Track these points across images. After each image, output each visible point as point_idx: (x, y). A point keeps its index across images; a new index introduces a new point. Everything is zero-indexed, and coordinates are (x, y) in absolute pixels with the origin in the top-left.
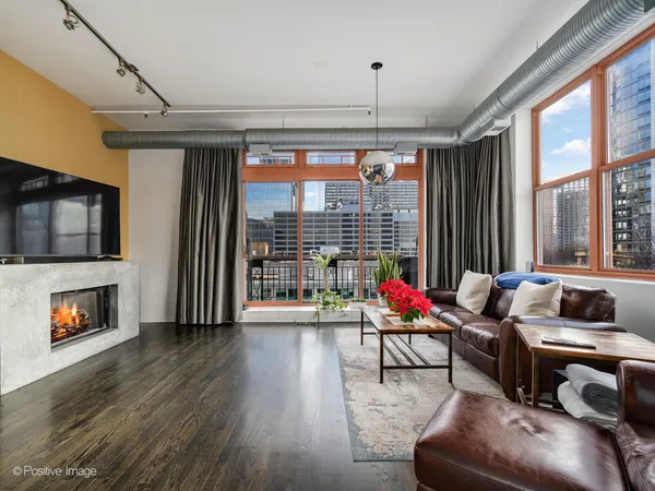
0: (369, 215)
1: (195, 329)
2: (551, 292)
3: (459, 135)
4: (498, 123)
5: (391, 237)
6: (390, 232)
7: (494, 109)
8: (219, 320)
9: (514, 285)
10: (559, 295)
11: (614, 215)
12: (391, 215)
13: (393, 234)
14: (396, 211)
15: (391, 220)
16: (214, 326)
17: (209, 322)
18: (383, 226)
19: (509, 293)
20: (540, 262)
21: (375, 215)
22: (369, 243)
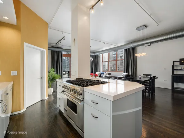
3: (95, 54)
7: (100, 53)
9: (103, 73)
10: (108, 74)
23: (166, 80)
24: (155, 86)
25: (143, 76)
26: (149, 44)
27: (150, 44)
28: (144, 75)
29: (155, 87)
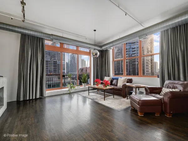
0: (49, 61)
1: (31, 101)
3: (102, 47)
5: (56, 69)
6: (56, 67)
7: (111, 45)
8: (38, 96)
10: (127, 80)
12: (56, 62)
13: (57, 68)
14: (58, 61)
15: (56, 64)
16: (36, 99)
17: (34, 98)
18: (54, 65)
21: (51, 62)
22: (49, 70)
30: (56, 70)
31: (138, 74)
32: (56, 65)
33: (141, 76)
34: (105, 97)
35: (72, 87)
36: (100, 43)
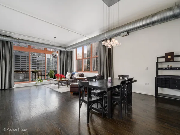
0: (27, 57)
2: (78, 74)
3: (66, 49)
4: (72, 50)
5: (36, 65)
7: (71, 48)
9: (74, 74)
10: (79, 74)
11: (87, 62)
12: (36, 58)
13: (37, 64)
14: (38, 57)
17: (3, 88)
18: (33, 61)
19: (74, 75)
20: (77, 71)
23: (148, 83)
24: (133, 91)
25: (119, 78)
26: (126, 33)
27: (128, 33)
28: (119, 76)
29: (131, 92)
30: (36, 67)
31: (90, 71)
32: (36, 61)
33: (92, 72)
34: (59, 86)
35: (39, 81)
36: (65, 45)
